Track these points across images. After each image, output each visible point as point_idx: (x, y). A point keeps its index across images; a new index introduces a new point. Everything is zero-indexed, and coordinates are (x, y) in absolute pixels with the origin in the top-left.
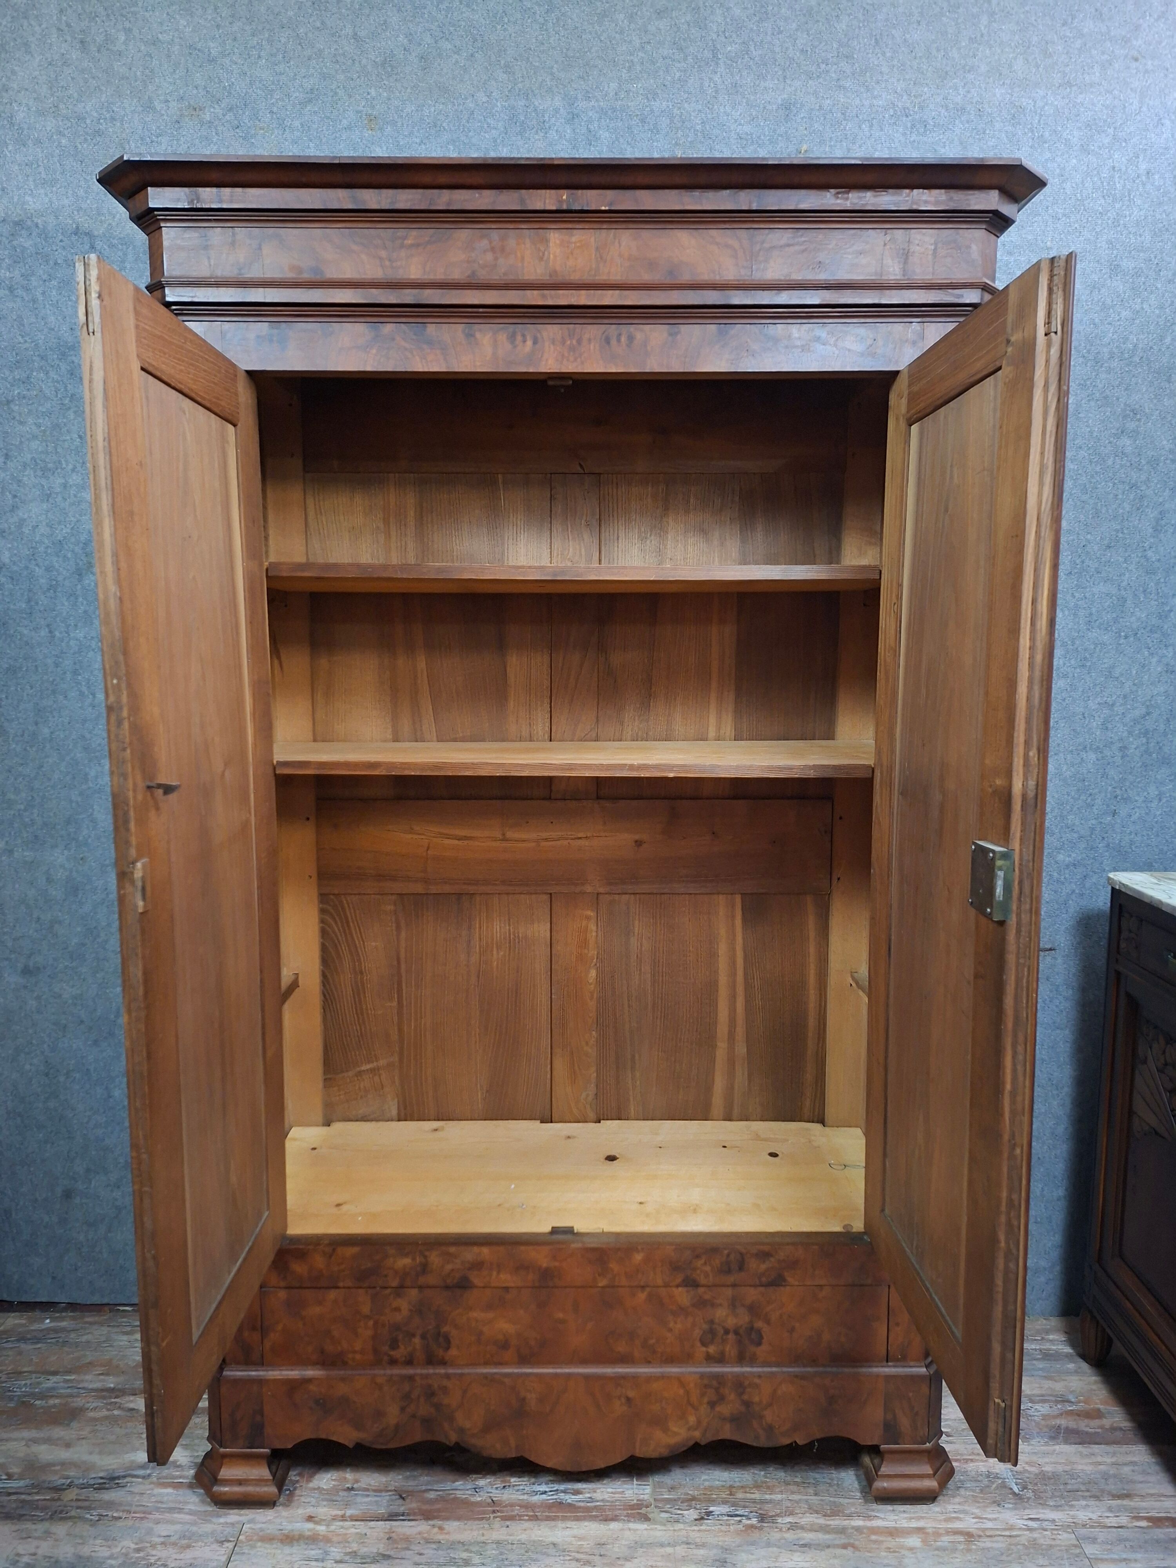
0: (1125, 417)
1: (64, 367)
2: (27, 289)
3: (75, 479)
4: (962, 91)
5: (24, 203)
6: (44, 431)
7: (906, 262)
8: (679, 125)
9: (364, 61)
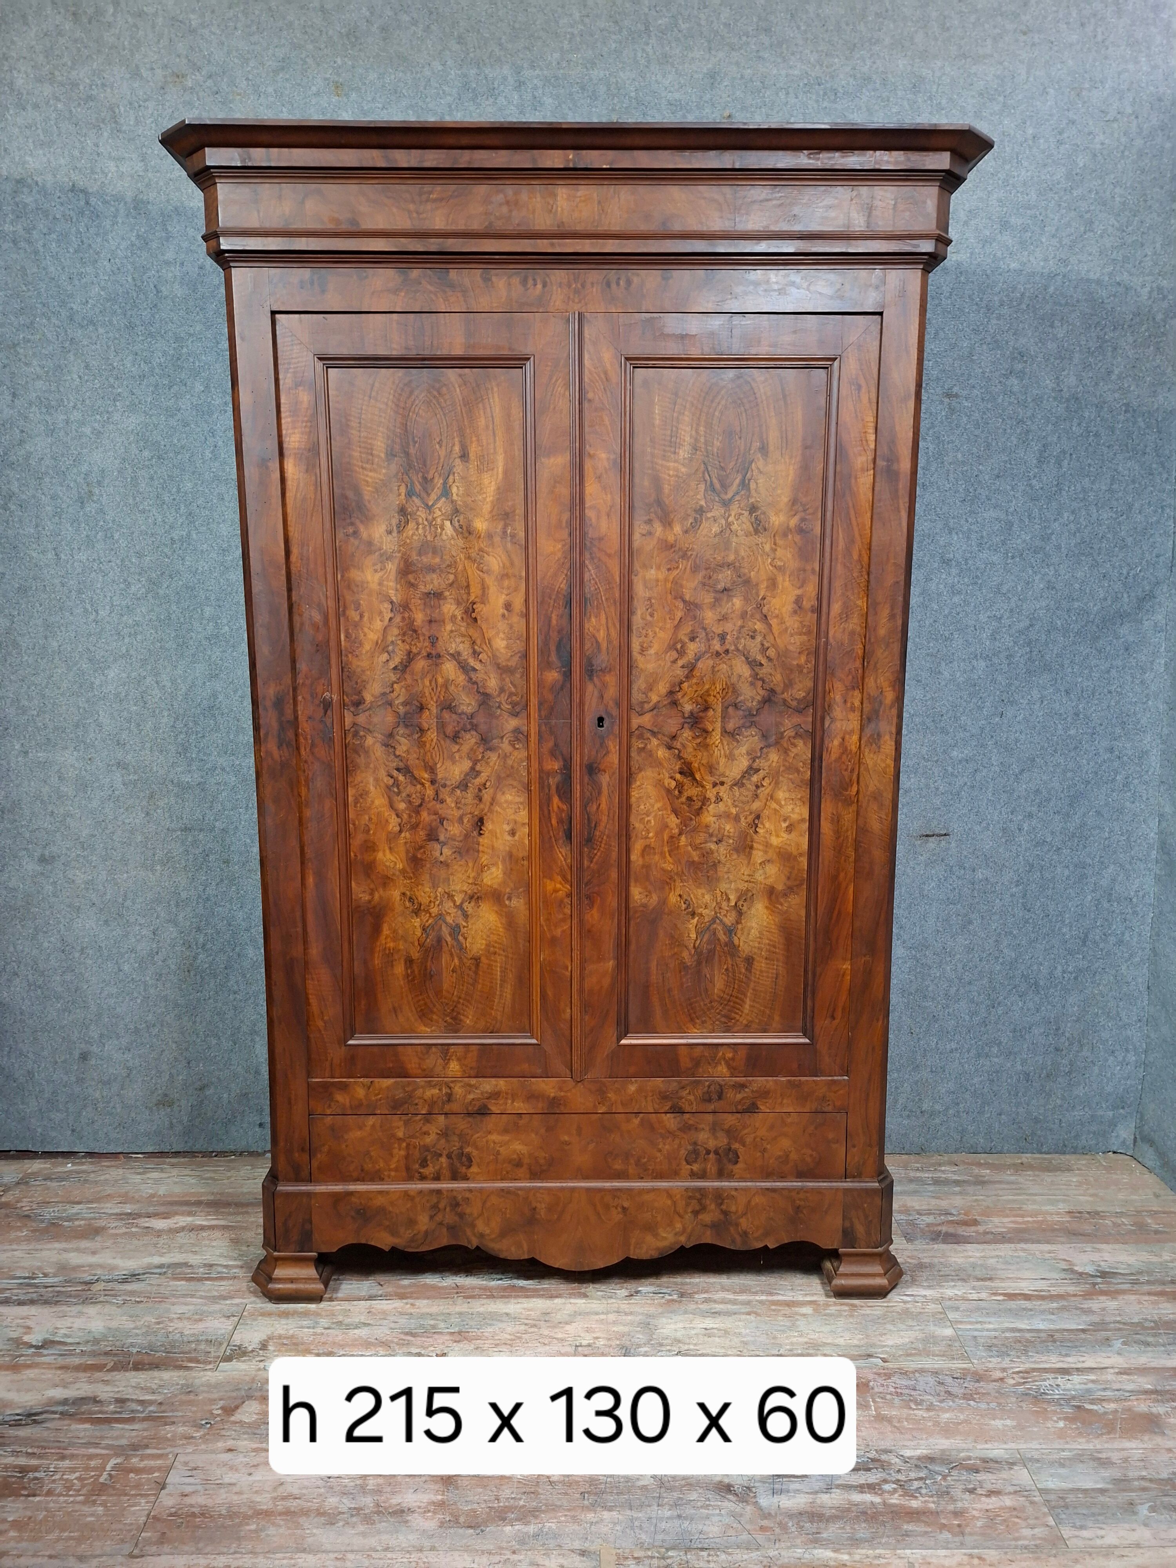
0: (1014, 359)
1: (64, 313)
2: (29, 242)
3: (76, 415)
4: (868, 62)
5: (25, 163)
6: (47, 372)
7: (869, 216)
8: (616, 91)
9: (330, 32)
